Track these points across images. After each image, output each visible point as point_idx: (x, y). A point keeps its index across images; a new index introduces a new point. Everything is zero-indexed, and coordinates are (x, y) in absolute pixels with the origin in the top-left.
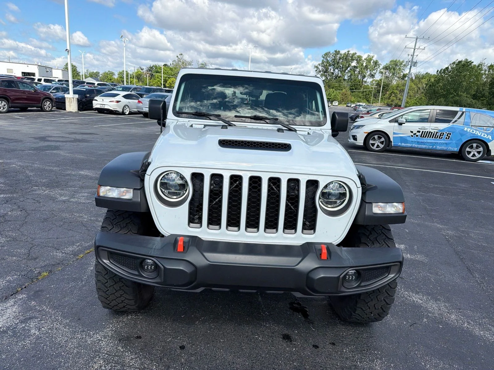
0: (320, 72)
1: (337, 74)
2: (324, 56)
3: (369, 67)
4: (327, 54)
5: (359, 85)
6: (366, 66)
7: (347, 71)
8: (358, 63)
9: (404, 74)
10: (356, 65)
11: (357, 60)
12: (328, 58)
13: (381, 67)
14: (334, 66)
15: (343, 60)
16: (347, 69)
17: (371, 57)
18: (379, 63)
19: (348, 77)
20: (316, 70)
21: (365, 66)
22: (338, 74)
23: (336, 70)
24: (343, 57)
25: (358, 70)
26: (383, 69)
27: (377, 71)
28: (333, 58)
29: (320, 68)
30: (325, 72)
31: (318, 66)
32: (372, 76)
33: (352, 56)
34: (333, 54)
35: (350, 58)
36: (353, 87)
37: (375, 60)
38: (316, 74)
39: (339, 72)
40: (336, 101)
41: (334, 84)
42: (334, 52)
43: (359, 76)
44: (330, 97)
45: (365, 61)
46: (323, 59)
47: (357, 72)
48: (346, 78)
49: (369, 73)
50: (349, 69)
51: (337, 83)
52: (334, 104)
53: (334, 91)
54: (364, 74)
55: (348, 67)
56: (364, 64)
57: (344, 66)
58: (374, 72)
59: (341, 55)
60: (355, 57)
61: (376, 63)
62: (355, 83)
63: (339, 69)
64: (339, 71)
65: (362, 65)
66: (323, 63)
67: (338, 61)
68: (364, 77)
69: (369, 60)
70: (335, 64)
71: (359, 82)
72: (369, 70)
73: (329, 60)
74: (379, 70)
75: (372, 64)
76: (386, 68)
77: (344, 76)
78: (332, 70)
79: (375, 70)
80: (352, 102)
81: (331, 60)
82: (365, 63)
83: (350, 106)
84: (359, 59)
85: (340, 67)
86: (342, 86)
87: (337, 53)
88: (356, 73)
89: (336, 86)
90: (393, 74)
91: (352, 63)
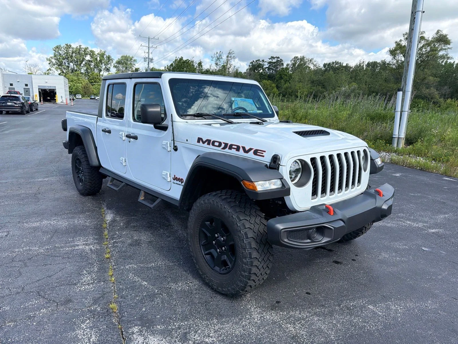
0: (54, 65)
1: (72, 67)
2: (55, 49)
3: (103, 61)
4: (58, 47)
5: (98, 78)
6: (101, 61)
7: (82, 65)
8: (92, 57)
9: (136, 69)
10: (90, 59)
11: (90, 54)
12: (60, 51)
13: (114, 62)
14: (67, 59)
15: (76, 54)
16: (82, 63)
17: (103, 52)
18: (112, 58)
19: (85, 70)
20: (49, 63)
21: (99, 60)
22: (74, 67)
23: (71, 64)
24: (76, 51)
25: (93, 64)
26: (116, 63)
27: (111, 65)
28: (66, 51)
29: (54, 61)
30: (59, 65)
31: (51, 59)
32: (108, 70)
33: (85, 50)
34: (64, 48)
35: (83, 53)
36: (92, 80)
37: (108, 55)
38: (50, 67)
39: (75, 66)
40: (79, 94)
41: (72, 77)
42: (66, 46)
43: (95, 70)
44: (72, 91)
45: (98, 55)
46: (55, 52)
47: (93, 66)
48: (82, 71)
49: (104, 67)
50: (84, 63)
51: (75, 76)
52: (77, 97)
53: (74, 85)
54: (100, 68)
55: (83, 61)
56: (98, 59)
57: (78, 60)
58: (108, 66)
59: (73, 48)
60: (87, 52)
61: (109, 58)
62: (93, 76)
63: (74, 63)
64: (74, 64)
65: (96, 59)
66: (55, 56)
67: (71, 54)
68: (100, 71)
69: (102, 55)
70: (67, 57)
71: (97, 76)
72: (103, 64)
73: (61, 53)
74: (112, 64)
75: (105, 58)
76: (119, 63)
77: (80, 69)
78: (67, 63)
79: (110, 65)
80: (95, 95)
81: (63, 53)
82: (98, 57)
83: (94, 99)
84: (92, 54)
85: (75, 60)
86: (80, 79)
87: (68, 46)
88: (91, 66)
89: (75, 79)
90: (126, 68)
91: (86, 57)
